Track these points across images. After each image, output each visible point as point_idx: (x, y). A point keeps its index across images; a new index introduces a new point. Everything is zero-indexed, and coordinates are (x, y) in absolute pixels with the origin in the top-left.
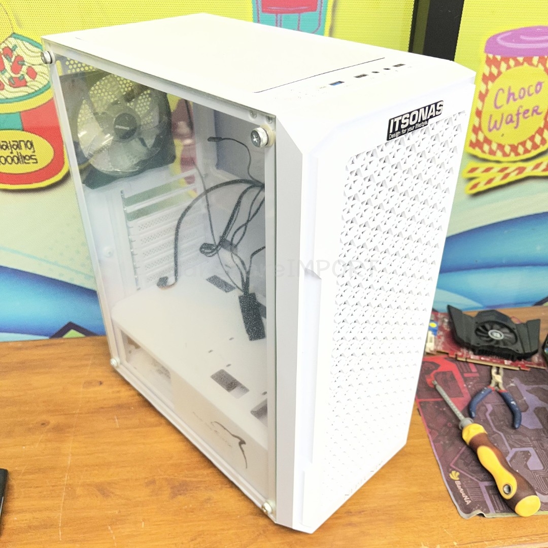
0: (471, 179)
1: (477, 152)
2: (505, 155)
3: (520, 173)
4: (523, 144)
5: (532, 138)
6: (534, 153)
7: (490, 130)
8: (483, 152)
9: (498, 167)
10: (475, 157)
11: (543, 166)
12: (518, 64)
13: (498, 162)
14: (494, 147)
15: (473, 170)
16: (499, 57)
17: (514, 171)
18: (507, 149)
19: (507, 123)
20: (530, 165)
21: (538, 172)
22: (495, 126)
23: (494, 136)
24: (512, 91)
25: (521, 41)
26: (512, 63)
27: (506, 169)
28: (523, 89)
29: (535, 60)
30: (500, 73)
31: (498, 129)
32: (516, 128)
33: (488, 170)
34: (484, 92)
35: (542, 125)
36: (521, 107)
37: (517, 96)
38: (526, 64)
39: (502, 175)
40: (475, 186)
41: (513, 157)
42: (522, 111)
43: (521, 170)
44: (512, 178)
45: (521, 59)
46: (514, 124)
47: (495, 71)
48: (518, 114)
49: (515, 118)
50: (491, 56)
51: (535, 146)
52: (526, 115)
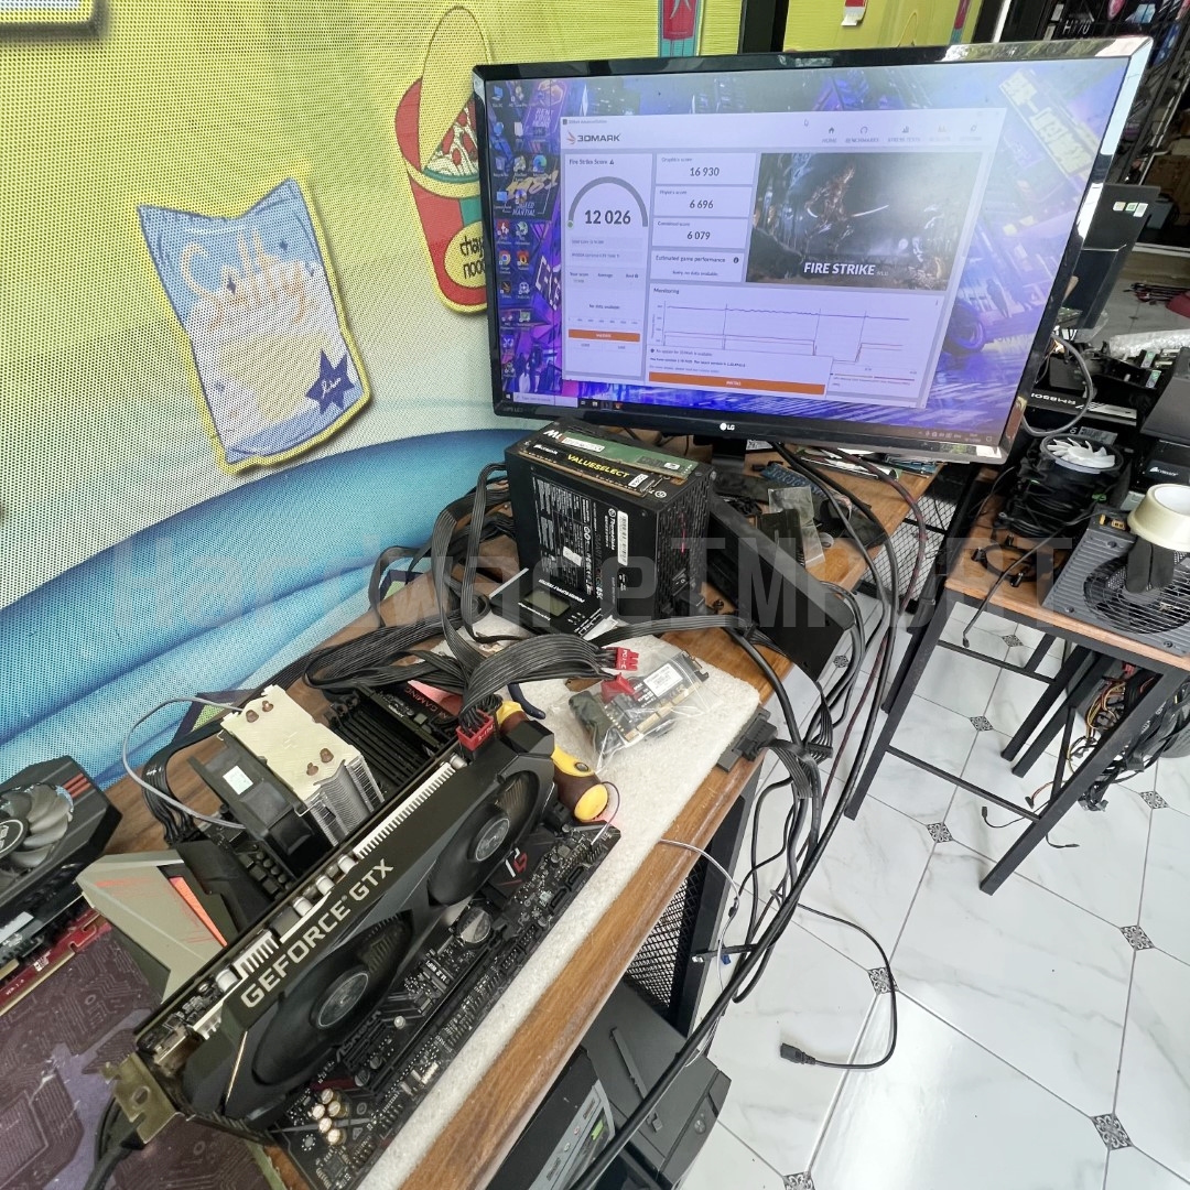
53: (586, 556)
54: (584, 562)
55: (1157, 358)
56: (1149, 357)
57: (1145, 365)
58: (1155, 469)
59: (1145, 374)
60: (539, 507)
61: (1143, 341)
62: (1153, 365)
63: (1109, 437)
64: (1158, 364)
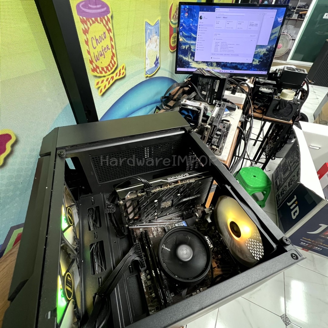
0: (99, 88)
1: (96, 74)
2: (106, 72)
3: (113, 80)
4: (109, 65)
5: (111, 62)
6: (114, 69)
7: (96, 61)
8: (98, 73)
9: (105, 79)
10: (96, 76)
11: (118, 74)
12: (94, 22)
13: (104, 76)
14: (101, 70)
15: (98, 83)
16: (85, 18)
17: (111, 79)
18: (105, 69)
19: (101, 56)
20: (114, 75)
21: (118, 77)
22: (97, 59)
23: (98, 64)
24: (97, 38)
25: (90, 8)
26: (91, 22)
27: (108, 79)
28: (100, 36)
29: (99, 19)
30: (89, 28)
31: (99, 60)
32: (104, 58)
33: (102, 82)
34: (86, 40)
35: (112, 54)
36: (102, 46)
37: (99, 41)
38: (96, 22)
39: (107, 82)
40: (101, 91)
41: (108, 73)
42: (103, 49)
43: (112, 78)
44: (111, 82)
45: (93, 19)
46: (103, 56)
47: (86, 27)
48: (103, 50)
49: (103, 53)
50: (81, 17)
51: (113, 66)
52: (106, 51)
53: (207, 92)
54: (207, 93)
55: (279, 70)
56: (278, 70)
57: (277, 72)
58: (282, 88)
59: (277, 74)
60: (199, 83)
61: (276, 67)
62: (278, 72)
63: (271, 87)
64: (279, 71)
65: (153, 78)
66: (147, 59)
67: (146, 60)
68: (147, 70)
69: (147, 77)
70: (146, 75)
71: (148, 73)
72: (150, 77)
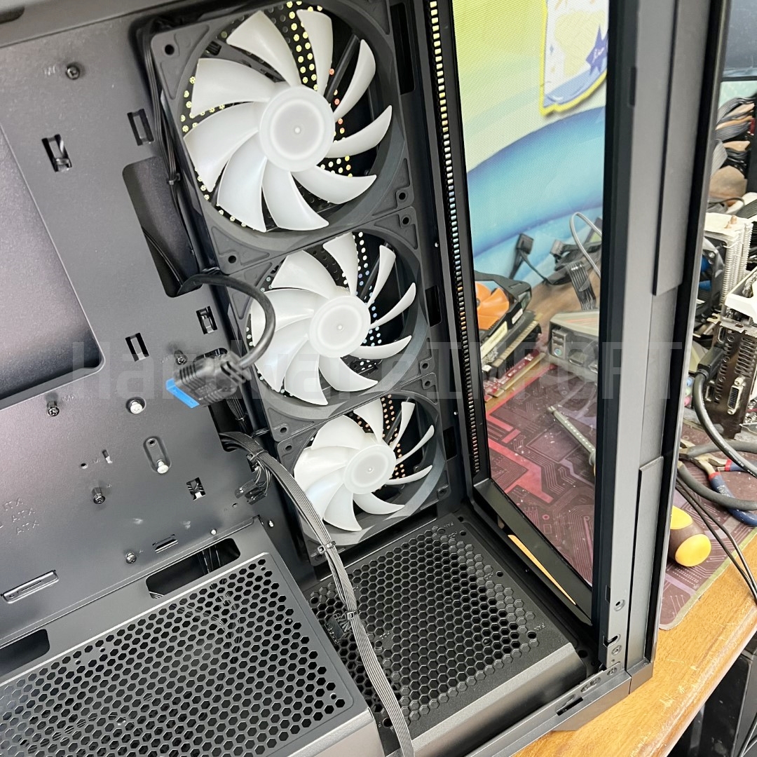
65: (581, 113)
66: (552, 49)
67: (548, 52)
68: (549, 89)
69: (551, 114)
70: (545, 107)
71: (554, 98)
72: (564, 112)
